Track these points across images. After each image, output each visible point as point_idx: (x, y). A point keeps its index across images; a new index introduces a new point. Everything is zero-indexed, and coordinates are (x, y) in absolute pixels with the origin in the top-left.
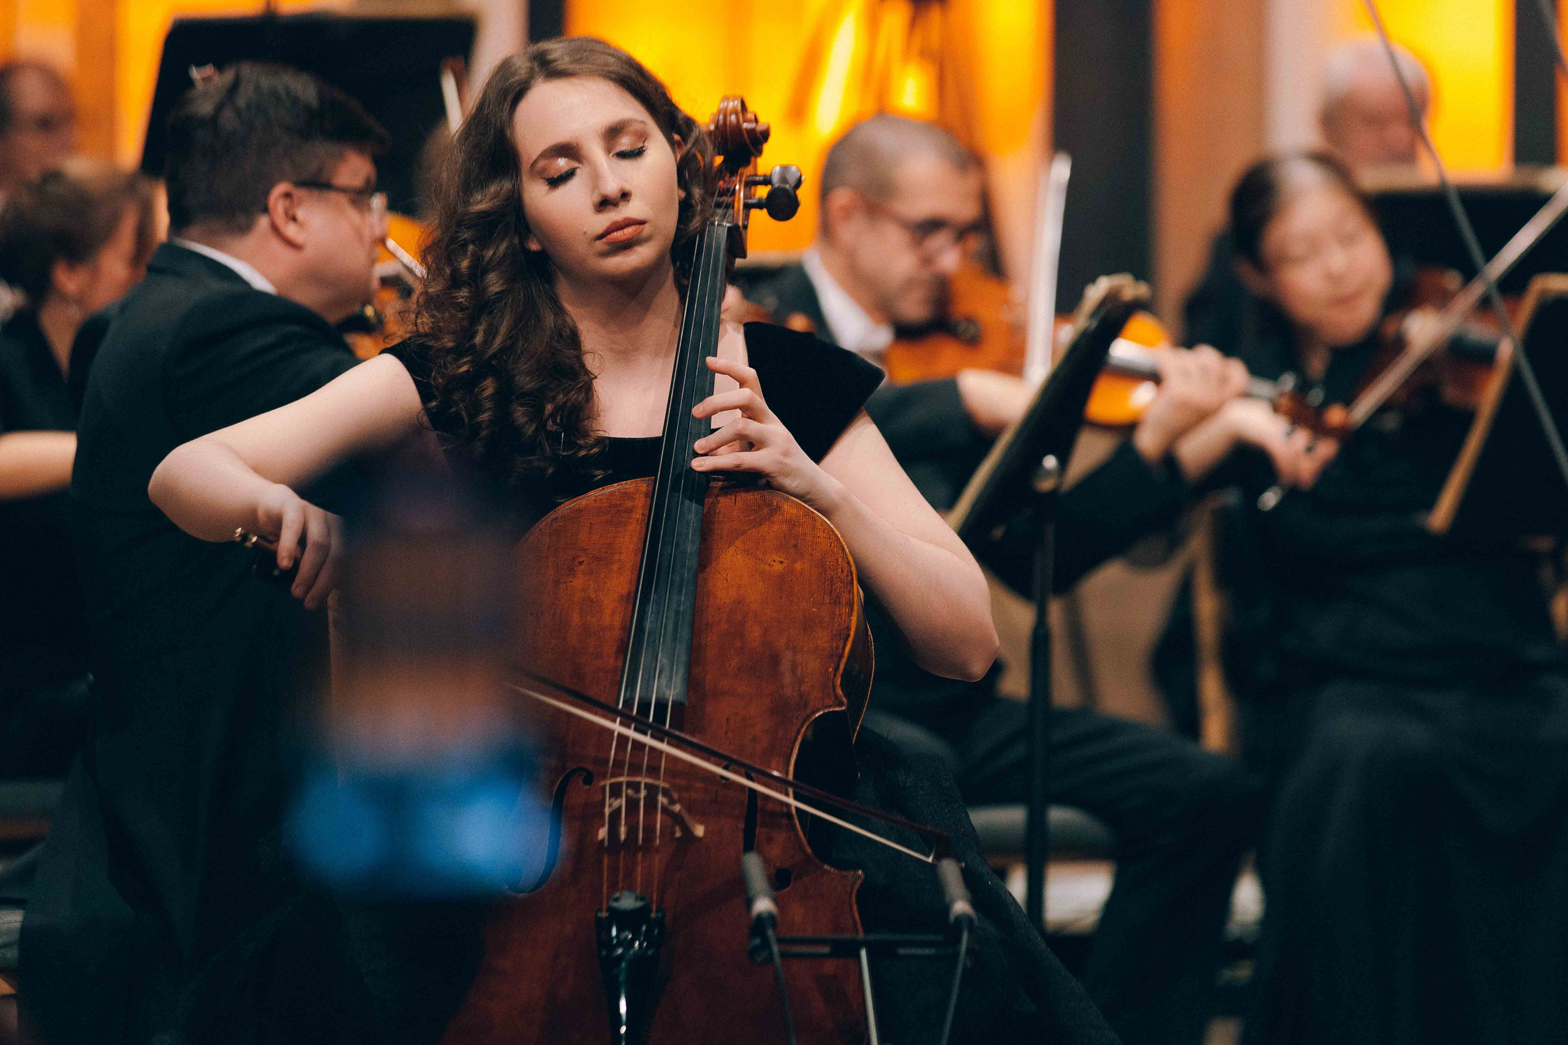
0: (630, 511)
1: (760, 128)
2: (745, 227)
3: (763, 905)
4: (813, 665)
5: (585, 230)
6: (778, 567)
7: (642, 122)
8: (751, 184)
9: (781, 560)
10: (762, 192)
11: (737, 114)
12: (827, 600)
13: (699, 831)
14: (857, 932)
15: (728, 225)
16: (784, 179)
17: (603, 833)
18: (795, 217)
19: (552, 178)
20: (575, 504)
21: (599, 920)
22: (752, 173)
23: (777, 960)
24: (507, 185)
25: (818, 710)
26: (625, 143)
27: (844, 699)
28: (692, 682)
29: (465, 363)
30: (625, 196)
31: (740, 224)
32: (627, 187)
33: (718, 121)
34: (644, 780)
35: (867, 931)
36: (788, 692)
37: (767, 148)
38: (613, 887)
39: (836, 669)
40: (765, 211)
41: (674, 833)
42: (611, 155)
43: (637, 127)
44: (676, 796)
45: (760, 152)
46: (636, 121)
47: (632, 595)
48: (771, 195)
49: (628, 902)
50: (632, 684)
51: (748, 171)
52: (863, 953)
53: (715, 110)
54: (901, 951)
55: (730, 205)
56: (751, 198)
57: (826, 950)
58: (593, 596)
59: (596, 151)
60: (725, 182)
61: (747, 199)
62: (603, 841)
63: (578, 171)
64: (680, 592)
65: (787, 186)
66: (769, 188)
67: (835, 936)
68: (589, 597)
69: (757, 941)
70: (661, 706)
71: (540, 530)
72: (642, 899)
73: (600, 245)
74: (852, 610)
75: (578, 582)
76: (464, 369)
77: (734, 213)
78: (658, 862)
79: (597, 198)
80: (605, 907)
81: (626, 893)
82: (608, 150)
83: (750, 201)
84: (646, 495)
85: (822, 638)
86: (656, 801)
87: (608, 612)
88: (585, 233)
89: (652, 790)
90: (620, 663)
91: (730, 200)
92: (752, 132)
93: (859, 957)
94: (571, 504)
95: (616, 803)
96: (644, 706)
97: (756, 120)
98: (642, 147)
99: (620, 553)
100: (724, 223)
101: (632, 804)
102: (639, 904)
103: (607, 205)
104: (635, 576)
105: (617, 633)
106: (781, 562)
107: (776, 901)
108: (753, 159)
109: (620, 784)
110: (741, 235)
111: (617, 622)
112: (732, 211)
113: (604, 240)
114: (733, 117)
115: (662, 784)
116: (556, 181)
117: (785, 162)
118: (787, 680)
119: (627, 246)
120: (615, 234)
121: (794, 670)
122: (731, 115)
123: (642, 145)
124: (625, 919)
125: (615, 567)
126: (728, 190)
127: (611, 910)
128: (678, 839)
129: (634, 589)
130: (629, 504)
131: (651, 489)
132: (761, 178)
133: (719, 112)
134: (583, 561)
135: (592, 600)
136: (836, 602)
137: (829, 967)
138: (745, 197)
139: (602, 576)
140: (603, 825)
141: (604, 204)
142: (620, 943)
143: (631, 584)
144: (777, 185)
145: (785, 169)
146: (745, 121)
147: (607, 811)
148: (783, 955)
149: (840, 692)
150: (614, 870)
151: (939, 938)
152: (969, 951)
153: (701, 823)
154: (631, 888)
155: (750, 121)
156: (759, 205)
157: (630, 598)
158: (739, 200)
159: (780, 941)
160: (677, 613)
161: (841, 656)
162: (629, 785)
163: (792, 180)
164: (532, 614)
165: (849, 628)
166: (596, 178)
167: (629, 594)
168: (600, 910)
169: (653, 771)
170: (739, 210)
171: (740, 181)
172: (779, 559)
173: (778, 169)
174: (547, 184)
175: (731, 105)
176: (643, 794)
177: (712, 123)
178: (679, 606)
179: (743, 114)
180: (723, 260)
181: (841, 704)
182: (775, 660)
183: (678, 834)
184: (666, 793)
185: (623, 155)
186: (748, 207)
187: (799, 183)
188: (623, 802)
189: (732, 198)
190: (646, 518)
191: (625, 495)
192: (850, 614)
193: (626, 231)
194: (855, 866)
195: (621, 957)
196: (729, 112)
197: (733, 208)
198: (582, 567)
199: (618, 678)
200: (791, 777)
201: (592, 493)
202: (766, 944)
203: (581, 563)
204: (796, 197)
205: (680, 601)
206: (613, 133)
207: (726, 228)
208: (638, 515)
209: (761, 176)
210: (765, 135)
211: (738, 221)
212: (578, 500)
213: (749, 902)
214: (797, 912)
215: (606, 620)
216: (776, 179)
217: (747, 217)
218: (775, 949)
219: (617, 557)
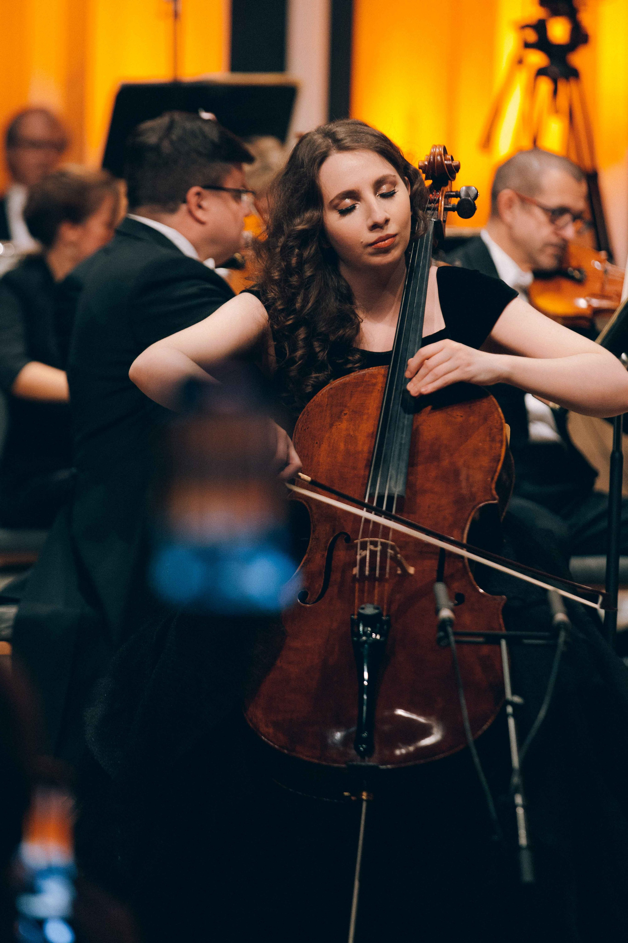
0: (374, 385)
1: (454, 163)
2: (444, 221)
3: (446, 613)
4: (478, 477)
5: (362, 240)
6: (460, 419)
7: (394, 176)
8: (448, 197)
9: (462, 415)
10: (455, 201)
11: (441, 156)
12: (488, 439)
13: (412, 570)
14: (501, 630)
15: (434, 220)
16: (468, 194)
17: (356, 571)
18: (474, 216)
19: (342, 210)
20: (343, 380)
21: (352, 620)
22: (449, 190)
23: (453, 645)
24: (316, 214)
25: (481, 503)
26: (384, 189)
27: (497, 497)
28: (409, 485)
29: (291, 319)
30: (387, 221)
31: (442, 220)
32: (388, 216)
33: (430, 159)
34: (380, 540)
35: (507, 629)
36: (464, 491)
37: (458, 175)
38: (362, 602)
39: (492, 479)
40: (456, 212)
41: (396, 571)
42: (376, 196)
43: (391, 179)
44: (398, 549)
45: (454, 178)
46: (391, 175)
47: (375, 433)
48: (459, 203)
49: (369, 610)
50: (374, 485)
51: (447, 188)
52: (503, 643)
53: (428, 153)
54: (526, 641)
55: (436, 208)
56: (448, 205)
57: (481, 640)
58: (352, 433)
59: (369, 195)
60: (433, 195)
61: (445, 205)
62: (355, 575)
63: (358, 206)
64: (402, 433)
65: (469, 198)
66: (459, 199)
67: (488, 632)
68: (350, 434)
69: (442, 634)
70: (391, 498)
71: (322, 394)
72: (377, 608)
73: (370, 250)
74: (502, 445)
75: (344, 425)
76: (290, 322)
77: (438, 213)
78: (387, 587)
79: (370, 223)
80: (356, 613)
81: (368, 605)
82: (375, 194)
83: (447, 206)
84: (384, 376)
85: (485, 461)
86: (387, 552)
87: (361, 443)
88: (362, 242)
89: (384, 546)
90: (367, 473)
91: (436, 205)
92: (449, 166)
93: (499, 644)
94: (340, 380)
95: (364, 553)
96: (381, 498)
97: (452, 159)
98: (394, 190)
99: (368, 409)
100: (432, 219)
101: (373, 554)
102: (376, 611)
103: (376, 228)
104: (377, 422)
105: (366, 455)
106: (462, 416)
107: (453, 611)
108: (449, 182)
109: (366, 542)
110: (441, 225)
111: (366, 448)
112: (437, 212)
113: (373, 247)
114: (439, 158)
115: (390, 542)
116: (346, 212)
117: (469, 184)
118: (464, 484)
119: (386, 251)
120: (380, 243)
121: (468, 479)
122: (437, 156)
123: (394, 189)
124: (367, 620)
125: (365, 417)
126: (435, 200)
127: (360, 614)
128: (399, 575)
129: (376, 430)
130: (374, 381)
131: (386, 373)
132: (454, 193)
133: (431, 154)
134: (347, 413)
135: (351, 436)
136: (493, 440)
137: (485, 650)
138: (445, 204)
139: (357, 422)
140: (356, 566)
141: (375, 227)
142: (365, 633)
143: (374, 427)
144: (463, 198)
145: (468, 188)
146: (445, 160)
147: (358, 557)
148: (457, 642)
149: (494, 492)
150: (362, 591)
151: (547, 634)
152: (566, 643)
153: (412, 566)
154: (371, 602)
155: (449, 160)
156: (453, 209)
157: (373, 435)
158: (441, 206)
159: (456, 634)
160: (401, 444)
161: (495, 471)
162: (372, 543)
163: (472, 195)
164: (317, 443)
165: (500, 456)
166: (369, 212)
167: (373, 433)
168: (353, 615)
169: (385, 536)
170: (441, 211)
171: (442, 195)
172: (460, 415)
173: (464, 188)
174: (338, 213)
175: (437, 150)
176: (379, 548)
177: (426, 161)
178: (401, 440)
179: (444, 156)
180: (431, 240)
181: (495, 499)
182: (457, 473)
183: (399, 572)
184: (393, 548)
185: (385, 196)
186: (446, 210)
187: (476, 196)
188: (368, 553)
189: (437, 204)
190: (384, 389)
191: (373, 376)
192: (501, 447)
193: (386, 241)
194: (500, 594)
195: (365, 642)
196: (436, 154)
197: (438, 210)
198: (346, 417)
199: (366, 481)
200: (465, 541)
201: (352, 374)
202: (447, 636)
203: (345, 414)
204: (475, 204)
205: (402, 437)
206: (378, 184)
207: (434, 222)
208: (379, 387)
209: (454, 192)
210: (457, 168)
211: (441, 218)
212: (344, 378)
213: (437, 611)
214: (467, 619)
215: (360, 448)
216: (463, 194)
217: (445, 215)
218: (452, 638)
219: (366, 411)
